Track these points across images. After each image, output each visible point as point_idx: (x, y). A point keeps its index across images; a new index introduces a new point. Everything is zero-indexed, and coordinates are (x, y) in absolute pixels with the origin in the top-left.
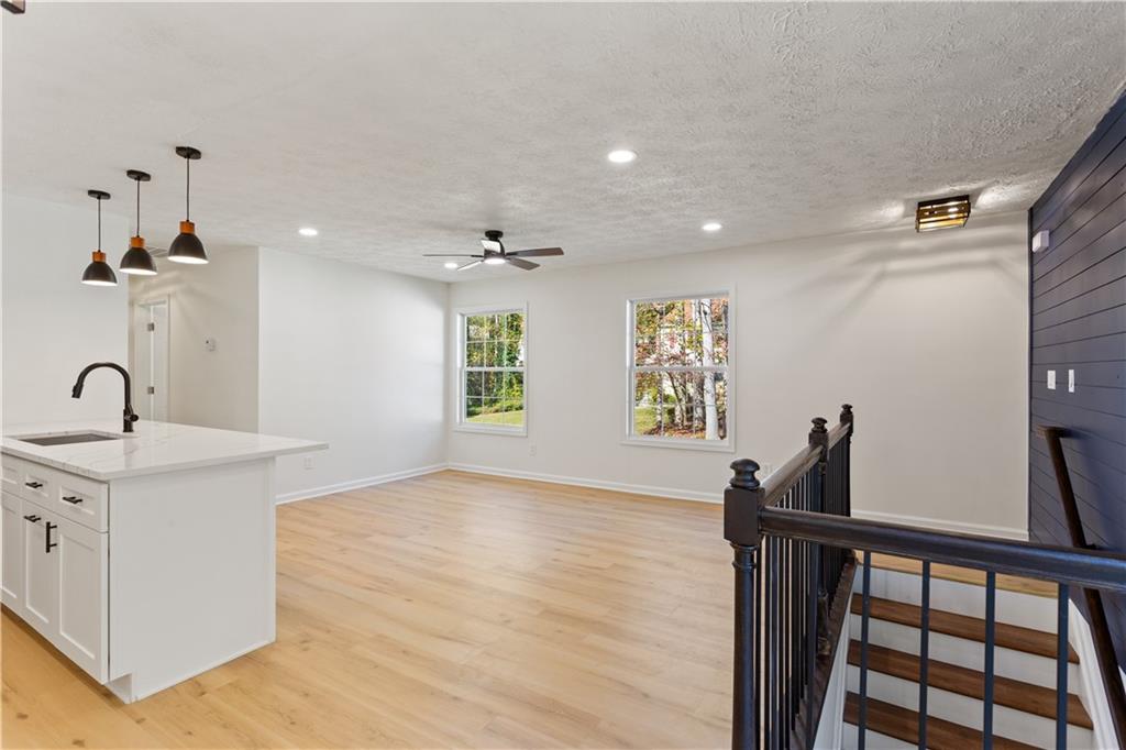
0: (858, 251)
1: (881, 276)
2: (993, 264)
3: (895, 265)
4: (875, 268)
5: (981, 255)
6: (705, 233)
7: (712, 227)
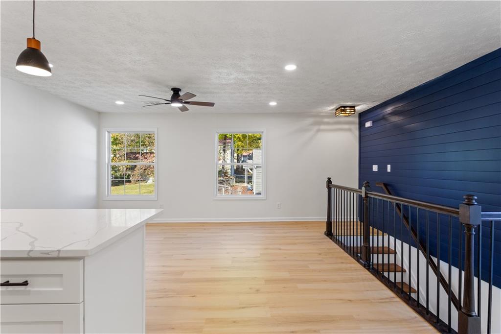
0: (310, 120)
1: (319, 131)
2: (350, 130)
3: (322, 127)
4: (316, 128)
5: (346, 127)
6: (270, 106)
7: (273, 104)
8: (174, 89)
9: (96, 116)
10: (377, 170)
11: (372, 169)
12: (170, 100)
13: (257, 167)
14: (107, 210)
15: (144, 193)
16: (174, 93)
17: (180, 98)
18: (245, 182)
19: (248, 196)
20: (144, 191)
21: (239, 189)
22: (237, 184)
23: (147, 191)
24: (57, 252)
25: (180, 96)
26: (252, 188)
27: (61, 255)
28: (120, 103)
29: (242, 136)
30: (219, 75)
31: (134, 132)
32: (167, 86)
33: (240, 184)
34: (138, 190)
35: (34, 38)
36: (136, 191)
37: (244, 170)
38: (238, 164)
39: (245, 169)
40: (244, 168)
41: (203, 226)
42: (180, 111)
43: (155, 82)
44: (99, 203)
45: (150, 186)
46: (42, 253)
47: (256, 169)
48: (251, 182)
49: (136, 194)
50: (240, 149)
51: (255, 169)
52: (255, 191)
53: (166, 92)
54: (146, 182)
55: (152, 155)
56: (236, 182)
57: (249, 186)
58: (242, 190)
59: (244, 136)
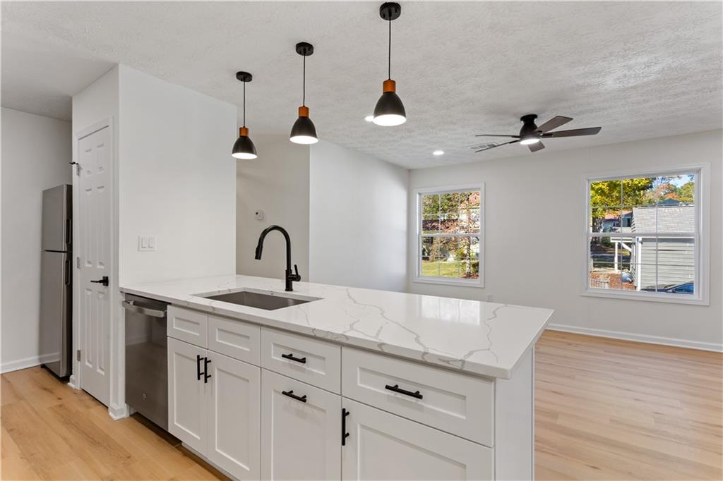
8: (525, 118)
9: (407, 175)
12: (519, 135)
13: (644, 240)
14: (417, 296)
15: (444, 274)
16: (525, 125)
17: (537, 130)
18: (612, 266)
19: (624, 292)
20: (443, 272)
21: (601, 278)
22: (596, 269)
23: (447, 272)
24: (461, 362)
26: (631, 277)
27: (466, 369)
28: (438, 153)
29: (609, 186)
30: (626, 72)
31: (444, 192)
32: (515, 115)
33: (602, 269)
34: (437, 270)
35: (390, 79)
36: (433, 271)
37: (613, 246)
38: (596, 234)
39: (614, 244)
40: (612, 241)
41: (563, 338)
42: (529, 150)
43: (498, 112)
44: (410, 286)
45: (450, 265)
46: (440, 360)
47: (642, 243)
48: (628, 267)
49: (434, 275)
50: (600, 209)
51: (640, 245)
52: (639, 284)
53: (510, 124)
54: (446, 260)
55: (455, 224)
56: (595, 265)
57: (625, 274)
58: (608, 280)
59: (613, 186)
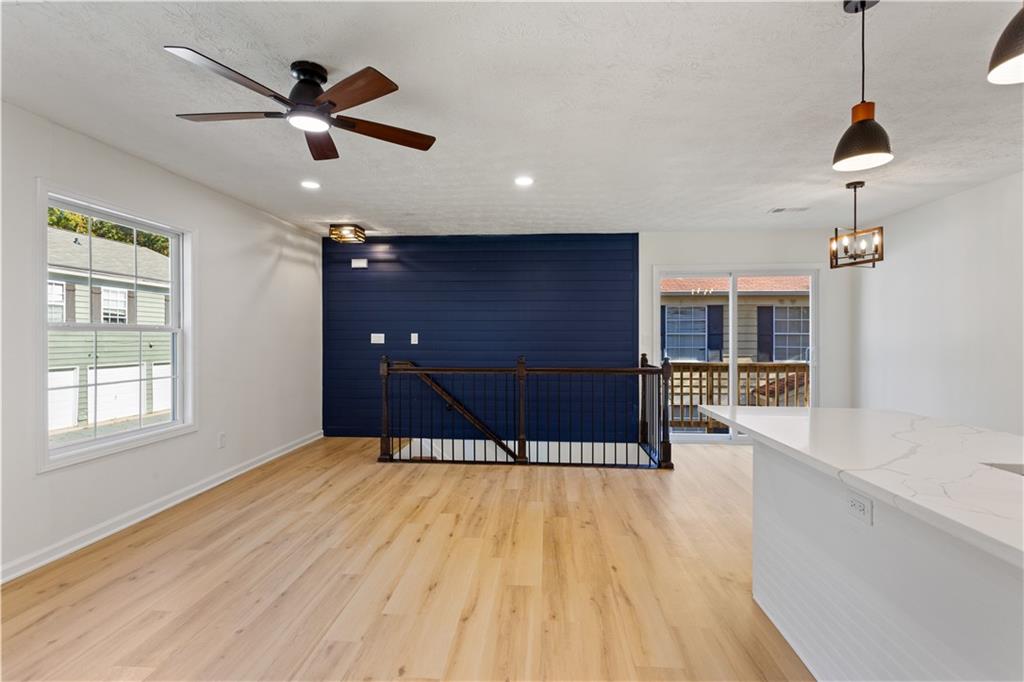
0: (269, 231)
1: (281, 257)
4: (277, 250)
8: (301, 67)
10: (383, 342)
11: (370, 340)
25: (321, 91)
